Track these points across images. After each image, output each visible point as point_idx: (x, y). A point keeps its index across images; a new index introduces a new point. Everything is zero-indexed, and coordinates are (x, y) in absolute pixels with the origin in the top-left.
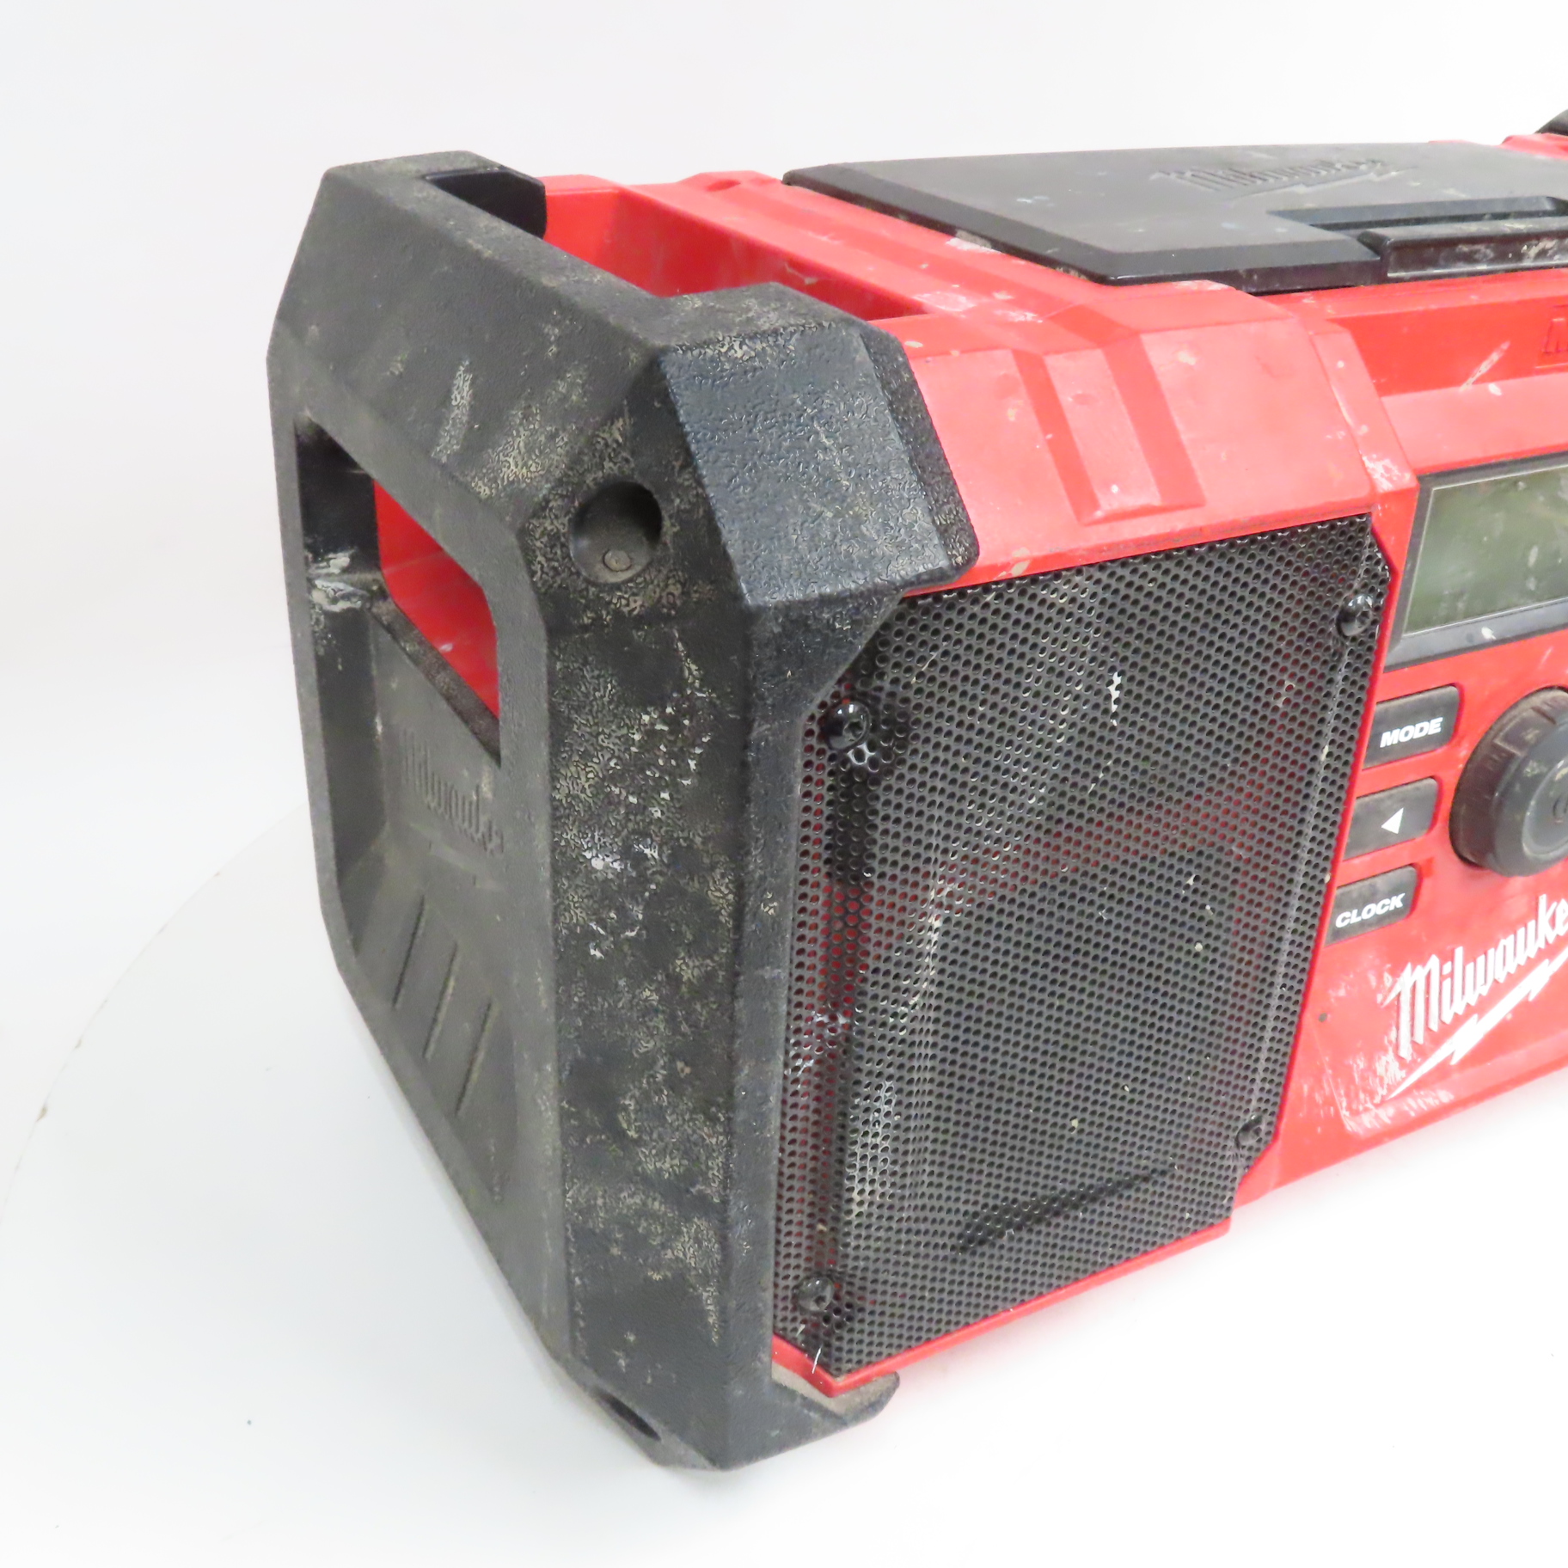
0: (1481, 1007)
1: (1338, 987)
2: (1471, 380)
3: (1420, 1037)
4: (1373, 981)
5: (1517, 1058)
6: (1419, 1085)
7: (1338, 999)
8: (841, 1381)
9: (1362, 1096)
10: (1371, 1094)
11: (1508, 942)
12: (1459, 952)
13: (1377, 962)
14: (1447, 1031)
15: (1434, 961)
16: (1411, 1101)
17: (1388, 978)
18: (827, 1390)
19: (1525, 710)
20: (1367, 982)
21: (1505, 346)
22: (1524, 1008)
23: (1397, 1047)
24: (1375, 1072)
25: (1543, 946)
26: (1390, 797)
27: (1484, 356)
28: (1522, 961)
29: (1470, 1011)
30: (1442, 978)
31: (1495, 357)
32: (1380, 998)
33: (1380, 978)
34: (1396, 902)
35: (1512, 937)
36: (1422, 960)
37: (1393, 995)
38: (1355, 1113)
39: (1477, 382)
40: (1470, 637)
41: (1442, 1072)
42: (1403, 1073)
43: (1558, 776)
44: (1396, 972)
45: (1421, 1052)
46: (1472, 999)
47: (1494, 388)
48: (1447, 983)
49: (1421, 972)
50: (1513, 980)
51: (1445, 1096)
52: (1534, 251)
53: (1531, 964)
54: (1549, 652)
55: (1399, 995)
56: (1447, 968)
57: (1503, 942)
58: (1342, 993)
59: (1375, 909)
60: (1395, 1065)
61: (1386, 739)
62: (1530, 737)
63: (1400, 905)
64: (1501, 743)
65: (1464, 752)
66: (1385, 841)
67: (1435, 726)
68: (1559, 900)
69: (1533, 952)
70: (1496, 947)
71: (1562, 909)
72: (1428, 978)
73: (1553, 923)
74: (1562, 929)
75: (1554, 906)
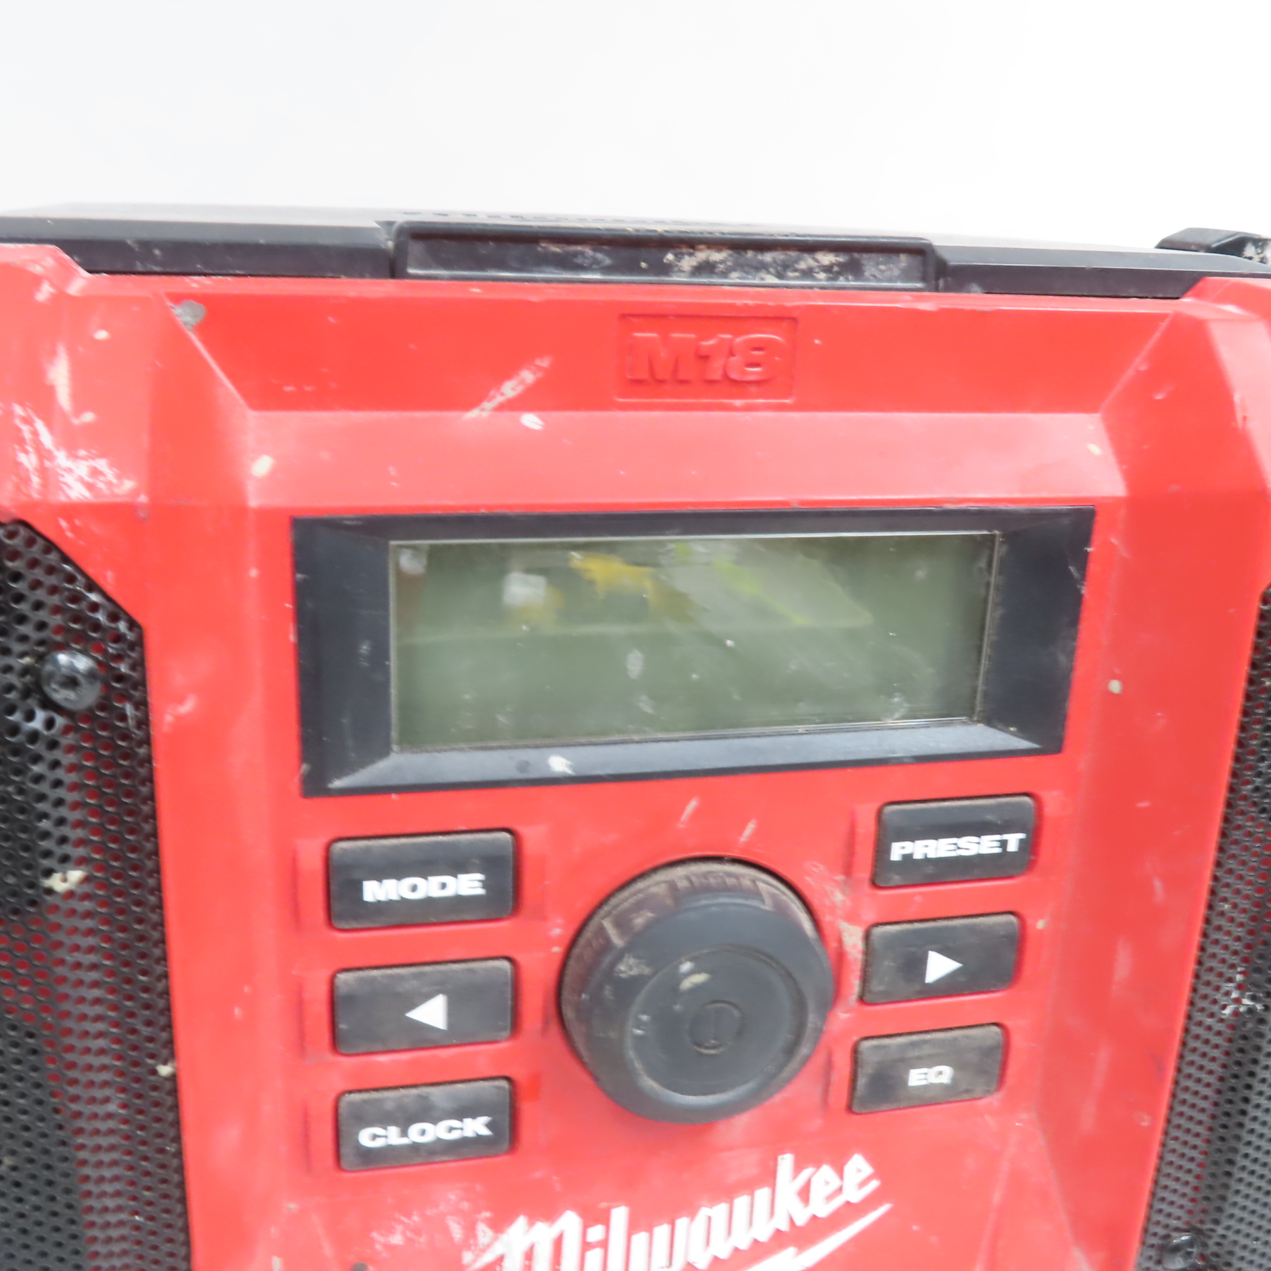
1: (391, 1231)
2: (488, 405)
4: (457, 1232)
7: (389, 1247)
11: (716, 1212)
12: (620, 1215)
13: (465, 1205)
15: (570, 1222)
17: (484, 1233)
19: (657, 885)
20: (446, 1231)
21: (545, 363)
25: (784, 1227)
26: (415, 976)
27: (507, 373)
28: (743, 1242)
30: (586, 1246)
31: (528, 376)
32: (467, 1257)
33: (470, 1231)
34: (477, 1127)
35: (722, 1208)
36: (549, 1213)
37: (488, 1258)
39: (501, 408)
40: (523, 766)
43: (687, 984)
44: (499, 1224)
47: (531, 421)
48: (594, 1255)
49: (543, 1234)
52: (688, 263)
54: (693, 805)
55: (501, 1259)
56: (596, 1233)
57: (704, 1212)
58: (397, 1239)
59: (424, 1133)
61: (374, 891)
62: (639, 921)
63: (485, 1132)
64: (607, 924)
65: (558, 930)
66: (422, 1038)
67: (469, 884)
68: (818, 1166)
69: (764, 1235)
70: (692, 1214)
71: (824, 1177)
72: (558, 1243)
73: (804, 1194)
74: (822, 1209)
75: (807, 1172)
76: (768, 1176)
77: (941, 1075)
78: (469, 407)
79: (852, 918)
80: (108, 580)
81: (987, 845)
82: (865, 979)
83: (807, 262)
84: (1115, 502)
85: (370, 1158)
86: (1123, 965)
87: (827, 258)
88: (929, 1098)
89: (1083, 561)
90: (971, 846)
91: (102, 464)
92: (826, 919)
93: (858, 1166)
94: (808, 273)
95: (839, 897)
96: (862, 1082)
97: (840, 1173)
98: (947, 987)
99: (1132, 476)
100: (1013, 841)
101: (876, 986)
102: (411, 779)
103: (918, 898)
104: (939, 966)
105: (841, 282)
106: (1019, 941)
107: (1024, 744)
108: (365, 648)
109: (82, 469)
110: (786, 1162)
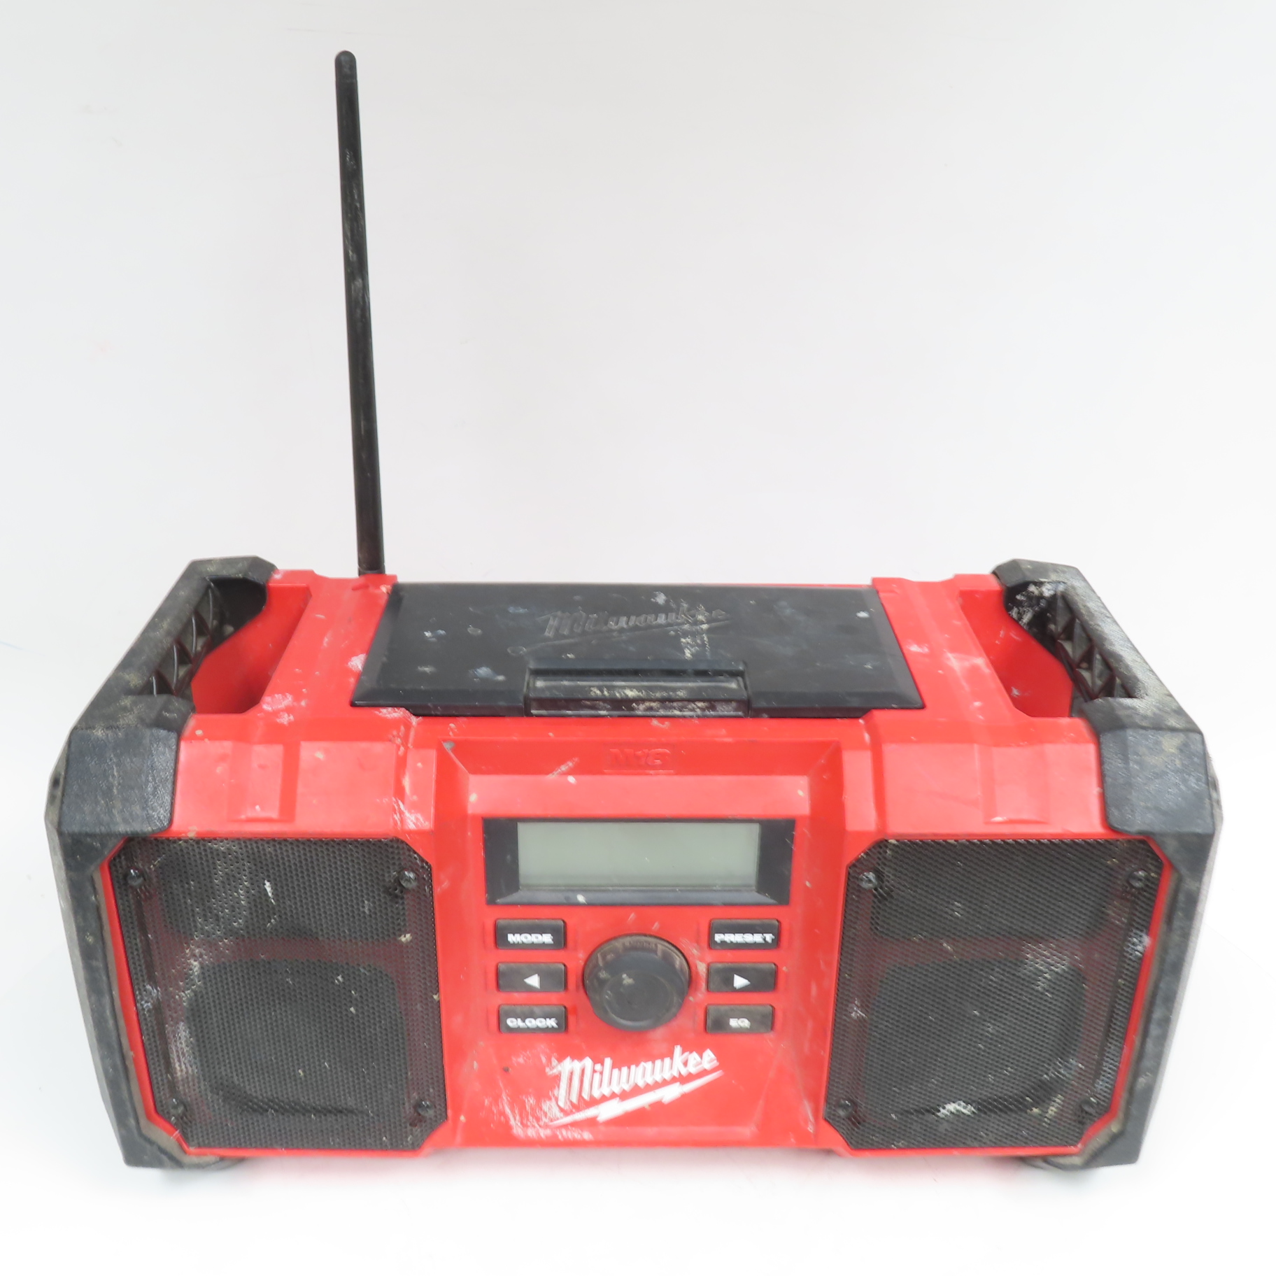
0: (624, 1096)
1: (519, 1057)
2: (555, 773)
3: (574, 1099)
4: (544, 1060)
5: (650, 1132)
6: (575, 1124)
7: (519, 1064)
8: (192, 1149)
9: (530, 1118)
10: (538, 1119)
11: (649, 1065)
12: (608, 1062)
13: (548, 1051)
14: (594, 1102)
15: (588, 1062)
16: (564, 1132)
17: (554, 1062)
18: (185, 1152)
19: (618, 944)
20: (540, 1059)
21: (576, 759)
22: (658, 1106)
23: (557, 1100)
24: (541, 1109)
25: (676, 1075)
26: (527, 967)
27: (563, 762)
28: (658, 1078)
29: (613, 1096)
30: (594, 1071)
31: (570, 764)
32: (547, 1070)
33: (549, 1061)
34: (552, 1023)
35: (650, 1063)
36: (578, 1056)
37: (555, 1071)
38: (524, 1126)
39: (560, 774)
40: (567, 898)
41: (592, 1123)
42: (559, 1114)
43: (624, 983)
44: (560, 1060)
45: (577, 1108)
46: (617, 1090)
47: (571, 779)
48: (597, 1076)
49: (576, 1065)
50: (649, 1088)
51: (587, 1136)
52: (642, 707)
53: (665, 1083)
54: (633, 916)
55: (560, 1072)
56: (598, 1067)
57: (643, 1064)
58: (521, 1060)
59: (531, 1023)
60: (556, 1111)
61: (512, 938)
62: (609, 957)
63: (555, 1025)
64: (599, 955)
65: (582, 955)
66: (530, 989)
67: (547, 938)
68: (691, 1052)
69: (667, 1076)
70: (637, 1065)
71: (693, 1058)
72: (583, 1071)
73: (685, 1064)
74: (692, 1069)
75: (686, 1054)
76: (670, 1054)
77: (745, 1023)
78: (547, 773)
79: (702, 960)
80: (421, 852)
81: (758, 938)
82: (708, 982)
83: (692, 706)
84: (803, 818)
85: (511, 1030)
86: (814, 990)
87: (700, 704)
88: (740, 1031)
89: (792, 838)
90: (749, 938)
91: (419, 816)
92: (690, 959)
93: (709, 1055)
94: (693, 710)
95: (695, 952)
96: (709, 1022)
97: (701, 1057)
98: (743, 990)
99: (814, 807)
100: (769, 937)
101: (712, 986)
102: (525, 900)
103: (729, 955)
104: (739, 982)
105: (707, 713)
106: (775, 973)
107: (772, 901)
108: (509, 857)
109: (413, 818)
110: (678, 1049)
